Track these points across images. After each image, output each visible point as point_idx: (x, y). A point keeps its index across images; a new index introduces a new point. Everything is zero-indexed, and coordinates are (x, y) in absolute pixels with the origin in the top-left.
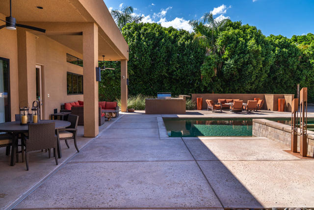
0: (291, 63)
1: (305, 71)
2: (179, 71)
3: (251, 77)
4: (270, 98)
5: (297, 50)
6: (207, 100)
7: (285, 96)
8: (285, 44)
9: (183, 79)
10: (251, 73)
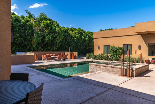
0: (68, 39)
1: (72, 43)
2: (19, 38)
3: (56, 44)
4: (68, 54)
5: (70, 34)
6: (42, 55)
7: (74, 53)
8: (66, 31)
9: (21, 43)
10: (56, 42)
